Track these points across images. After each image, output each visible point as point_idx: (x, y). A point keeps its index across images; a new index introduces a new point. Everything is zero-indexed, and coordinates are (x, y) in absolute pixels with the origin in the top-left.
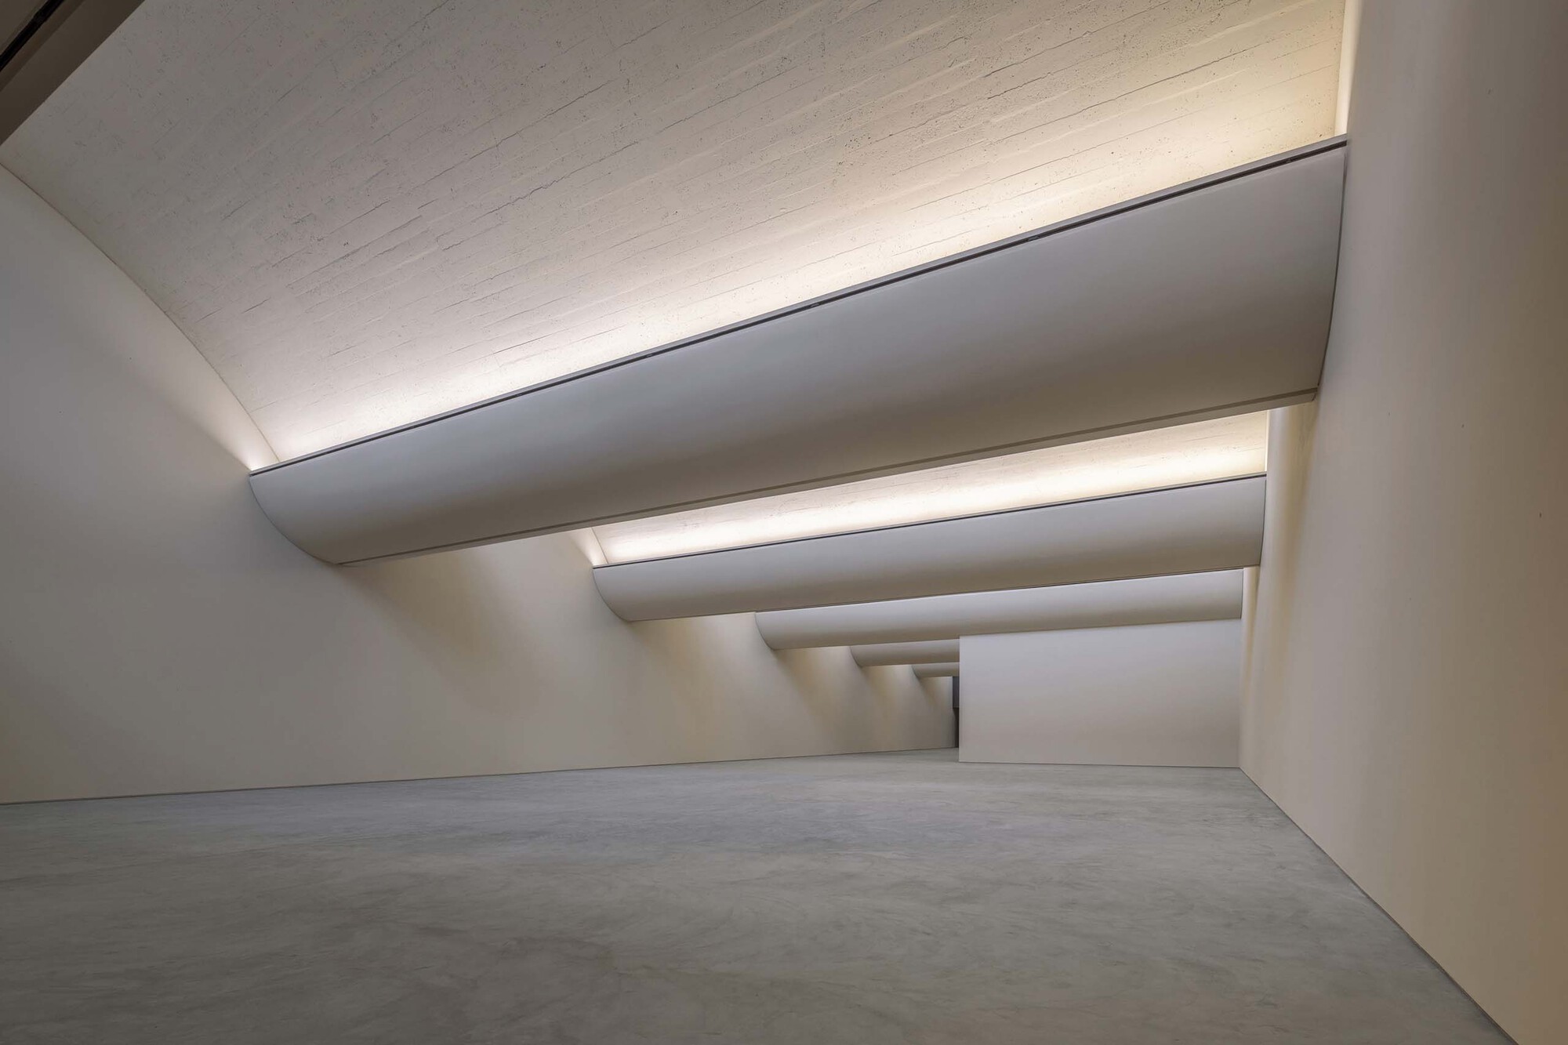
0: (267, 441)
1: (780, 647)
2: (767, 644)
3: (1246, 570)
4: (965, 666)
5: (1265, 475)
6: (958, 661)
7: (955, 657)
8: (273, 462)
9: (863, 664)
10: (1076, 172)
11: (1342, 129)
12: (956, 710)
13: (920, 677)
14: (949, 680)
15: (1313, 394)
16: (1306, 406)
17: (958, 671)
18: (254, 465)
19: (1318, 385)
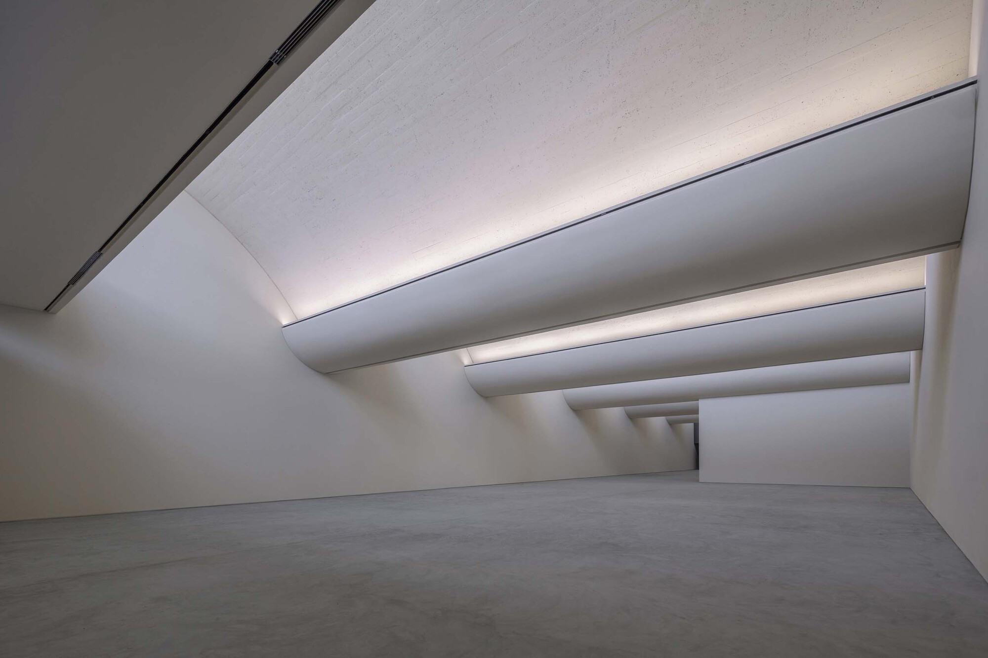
0: (290, 307)
1: (579, 409)
2: (571, 408)
3: (912, 352)
4: (702, 417)
5: (925, 288)
6: (698, 414)
7: (696, 411)
8: (295, 320)
9: (632, 417)
10: (776, 117)
11: (973, 72)
12: (697, 445)
13: (671, 424)
14: (691, 425)
15: (958, 245)
16: (952, 251)
17: (698, 420)
18: (285, 322)
19: (961, 239)
